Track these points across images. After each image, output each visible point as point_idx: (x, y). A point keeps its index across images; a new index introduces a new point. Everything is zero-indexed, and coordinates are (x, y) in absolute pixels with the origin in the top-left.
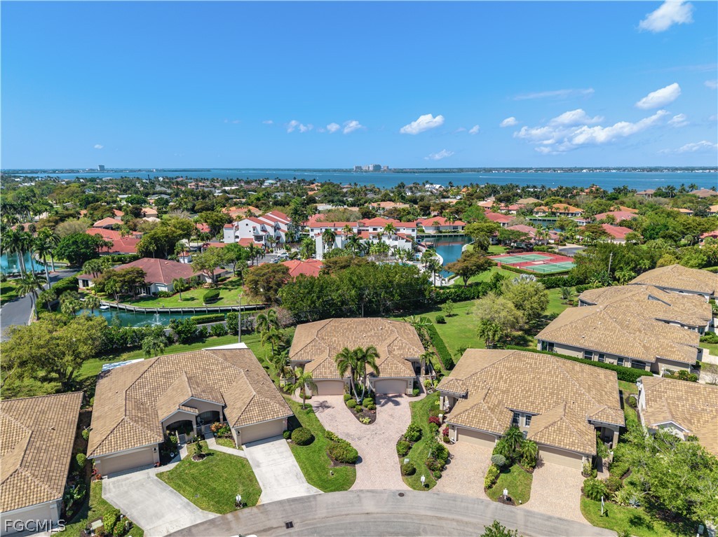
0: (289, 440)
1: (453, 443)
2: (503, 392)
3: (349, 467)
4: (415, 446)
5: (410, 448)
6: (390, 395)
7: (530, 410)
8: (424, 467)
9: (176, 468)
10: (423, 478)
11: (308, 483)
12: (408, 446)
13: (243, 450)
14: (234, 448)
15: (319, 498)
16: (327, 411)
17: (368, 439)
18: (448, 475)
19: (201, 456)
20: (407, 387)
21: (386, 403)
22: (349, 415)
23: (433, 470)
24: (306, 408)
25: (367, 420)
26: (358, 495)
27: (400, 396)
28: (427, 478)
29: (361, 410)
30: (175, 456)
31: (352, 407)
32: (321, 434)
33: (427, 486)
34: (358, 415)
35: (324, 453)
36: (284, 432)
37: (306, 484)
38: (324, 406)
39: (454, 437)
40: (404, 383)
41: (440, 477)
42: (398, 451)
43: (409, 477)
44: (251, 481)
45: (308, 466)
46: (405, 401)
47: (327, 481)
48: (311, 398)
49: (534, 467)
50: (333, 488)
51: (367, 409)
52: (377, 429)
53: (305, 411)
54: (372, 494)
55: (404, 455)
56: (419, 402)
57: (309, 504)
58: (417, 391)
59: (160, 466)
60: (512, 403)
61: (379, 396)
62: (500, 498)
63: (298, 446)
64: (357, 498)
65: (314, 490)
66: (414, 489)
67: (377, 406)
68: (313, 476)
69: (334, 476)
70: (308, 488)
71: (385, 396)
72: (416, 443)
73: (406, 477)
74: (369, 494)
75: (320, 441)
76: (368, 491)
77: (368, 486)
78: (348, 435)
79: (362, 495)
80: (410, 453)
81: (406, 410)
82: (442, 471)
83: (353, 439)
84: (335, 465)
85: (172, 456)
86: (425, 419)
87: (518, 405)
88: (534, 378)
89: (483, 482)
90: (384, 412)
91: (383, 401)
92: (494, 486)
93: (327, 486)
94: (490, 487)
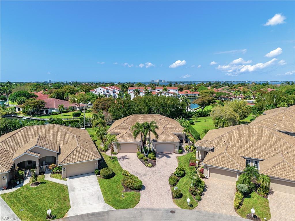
0: (99, 176)
1: (207, 178)
2: (238, 147)
3: (135, 192)
4: (181, 180)
5: (178, 181)
6: (165, 153)
7: (257, 157)
8: (188, 193)
9: (17, 191)
10: (188, 200)
11: (106, 202)
12: (177, 179)
13: (66, 181)
14: (61, 179)
15: (111, 214)
16: (126, 160)
17: (150, 176)
18: (205, 199)
19: (37, 184)
20: (175, 148)
21: (162, 157)
22: (140, 162)
23: (195, 195)
24: (113, 159)
25: (150, 165)
26: (140, 212)
27: (171, 154)
28: (191, 200)
29: (147, 160)
30: (20, 183)
31: (141, 158)
32: (120, 172)
33: (191, 206)
34: (145, 162)
35: (120, 183)
36: (96, 170)
37: (104, 203)
38: (124, 158)
39: (207, 174)
40: (173, 146)
41: (200, 200)
42: (170, 183)
43: (178, 199)
44: (65, 200)
45: (107, 191)
46: (174, 156)
47: (118, 201)
48: (117, 154)
49: (267, 194)
50: (122, 206)
51: (150, 159)
52: (156, 170)
53: (112, 160)
54: (150, 211)
55: (174, 185)
56: (182, 156)
57: (103, 217)
58: (181, 150)
59: (7, 189)
60: (244, 153)
61: (158, 153)
62: (248, 216)
63: (103, 179)
64: (140, 214)
65: (109, 208)
66: (182, 208)
67: (157, 158)
68: (110, 197)
69: (125, 198)
70: (104, 206)
71: (161, 153)
72: (182, 178)
73: (176, 199)
74: (149, 211)
75: (119, 177)
76: (148, 209)
77: (149, 206)
78: (137, 173)
79: (143, 212)
80: (178, 184)
81: (175, 160)
82: (201, 196)
83: (140, 176)
84: (126, 190)
85: (18, 183)
86: (187, 165)
87: (248, 155)
88: (257, 139)
89: (233, 204)
90: (161, 161)
91: (160, 156)
92: (242, 207)
93: (119, 205)
94: (239, 207)
